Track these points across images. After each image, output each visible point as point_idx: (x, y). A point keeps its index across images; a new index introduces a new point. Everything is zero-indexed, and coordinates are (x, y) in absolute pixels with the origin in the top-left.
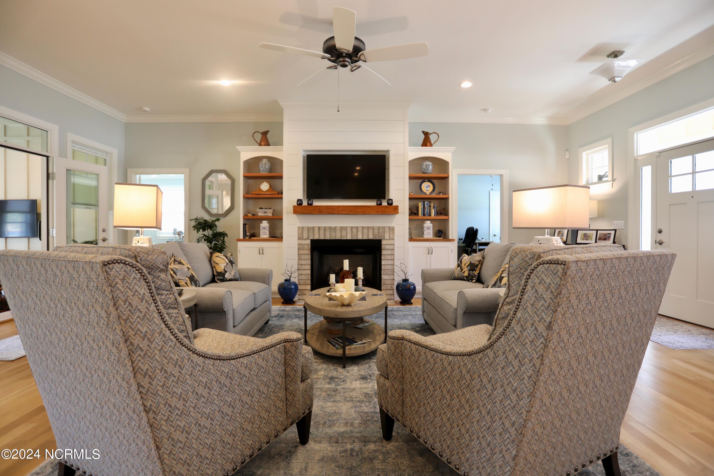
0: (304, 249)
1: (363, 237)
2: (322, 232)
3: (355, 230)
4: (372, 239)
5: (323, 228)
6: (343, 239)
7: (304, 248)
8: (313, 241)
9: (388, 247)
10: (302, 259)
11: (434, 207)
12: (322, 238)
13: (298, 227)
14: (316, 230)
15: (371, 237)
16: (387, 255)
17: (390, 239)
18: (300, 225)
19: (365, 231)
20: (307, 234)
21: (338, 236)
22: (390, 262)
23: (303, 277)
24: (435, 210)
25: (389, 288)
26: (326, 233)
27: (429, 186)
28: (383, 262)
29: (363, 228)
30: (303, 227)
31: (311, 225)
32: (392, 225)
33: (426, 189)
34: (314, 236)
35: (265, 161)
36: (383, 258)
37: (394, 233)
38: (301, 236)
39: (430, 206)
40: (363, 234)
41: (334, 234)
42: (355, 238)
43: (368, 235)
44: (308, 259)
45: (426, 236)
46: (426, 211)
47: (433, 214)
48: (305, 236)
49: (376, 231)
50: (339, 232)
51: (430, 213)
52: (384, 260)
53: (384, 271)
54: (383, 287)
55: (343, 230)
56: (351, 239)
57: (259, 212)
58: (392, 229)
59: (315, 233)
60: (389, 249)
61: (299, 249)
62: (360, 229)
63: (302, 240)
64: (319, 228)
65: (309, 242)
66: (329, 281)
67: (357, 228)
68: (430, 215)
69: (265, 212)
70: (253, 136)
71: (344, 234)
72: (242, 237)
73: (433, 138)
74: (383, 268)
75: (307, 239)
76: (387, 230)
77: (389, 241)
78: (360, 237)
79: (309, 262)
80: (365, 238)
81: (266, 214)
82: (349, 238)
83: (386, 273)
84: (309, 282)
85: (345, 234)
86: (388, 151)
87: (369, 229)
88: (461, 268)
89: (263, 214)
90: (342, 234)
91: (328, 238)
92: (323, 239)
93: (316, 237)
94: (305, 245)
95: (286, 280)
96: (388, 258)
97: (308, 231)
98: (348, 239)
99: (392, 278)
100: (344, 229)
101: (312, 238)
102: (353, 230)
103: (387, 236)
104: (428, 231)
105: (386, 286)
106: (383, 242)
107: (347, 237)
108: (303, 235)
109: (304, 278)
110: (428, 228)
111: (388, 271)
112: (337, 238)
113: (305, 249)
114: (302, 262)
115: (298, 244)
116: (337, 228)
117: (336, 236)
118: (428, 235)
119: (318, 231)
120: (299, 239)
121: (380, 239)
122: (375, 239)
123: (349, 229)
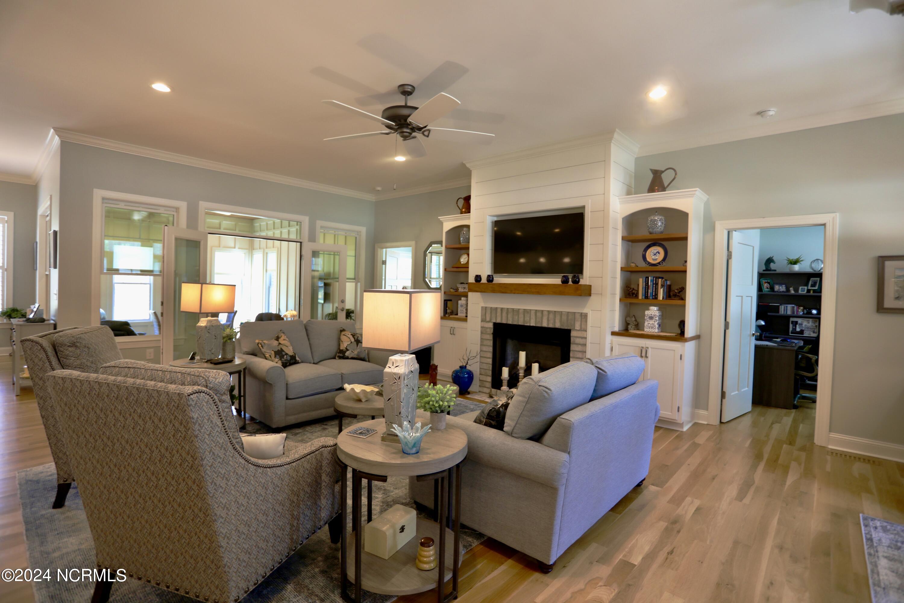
0: (486, 334)
1: (548, 324)
2: (504, 314)
3: (539, 315)
4: (559, 327)
5: (506, 309)
6: (526, 325)
7: (486, 332)
8: (495, 325)
9: (578, 341)
10: (484, 345)
11: (663, 286)
12: (504, 322)
13: (482, 307)
14: (499, 311)
15: (558, 325)
16: (576, 351)
17: (581, 330)
18: (484, 305)
19: (551, 316)
20: (490, 316)
21: (520, 321)
23: (485, 367)
24: (664, 290)
26: (509, 316)
27: (659, 253)
29: (549, 312)
30: (486, 307)
31: (494, 306)
32: (585, 311)
33: (654, 257)
34: (496, 319)
35: (465, 230)
36: (571, 354)
37: (586, 321)
38: (484, 318)
39: (657, 284)
40: (548, 320)
41: (517, 317)
42: (539, 325)
43: (555, 322)
44: (490, 346)
45: (647, 330)
46: (650, 291)
47: (661, 296)
48: (488, 319)
49: (564, 318)
50: (522, 316)
51: (656, 294)
52: (572, 357)
55: (526, 314)
56: (534, 325)
57: (460, 288)
58: (584, 317)
59: (498, 315)
60: (580, 344)
61: (482, 333)
62: (545, 313)
63: (485, 323)
64: (502, 309)
65: (491, 325)
66: (501, 375)
67: (542, 311)
68: (656, 298)
69: (465, 288)
70: (457, 204)
71: (527, 318)
72: (442, 314)
73: (666, 178)
75: (490, 321)
76: (578, 316)
77: (580, 332)
78: (545, 325)
79: (491, 349)
80: (551, 326)
81: (465, 290)
82: (533, 324)
84: (490, 373)
85: (529, 319)
86: (584, 207)
87: (557, 314)
89: (462, 290)
90: (526, 319)
91: (510, 322)
92: (505, 322)
93: (499, 321)
94: (487, 328)
95: (461, 367)
96: (578, 356)
97: (491, 313)
98: (532, 325)
100: (528, 312)
101: (494, 321)
102: (538, 314)
103: (577, 327)
104: (651, 322)
106: (573, 334)
107: (530, 323)
108: (486, 317)
109: (485, 368)
110: (651, 318)
112: (520, 324)
113: (488, 334)
114: (484, 348)
115: (481, 327)
116: (520, 311)
117: (518, 320)
118: (649, 327)
119: (500, 313)
120: (482, 321)
121: (569, 328)
122: (562, 328)
123: (533, 313)
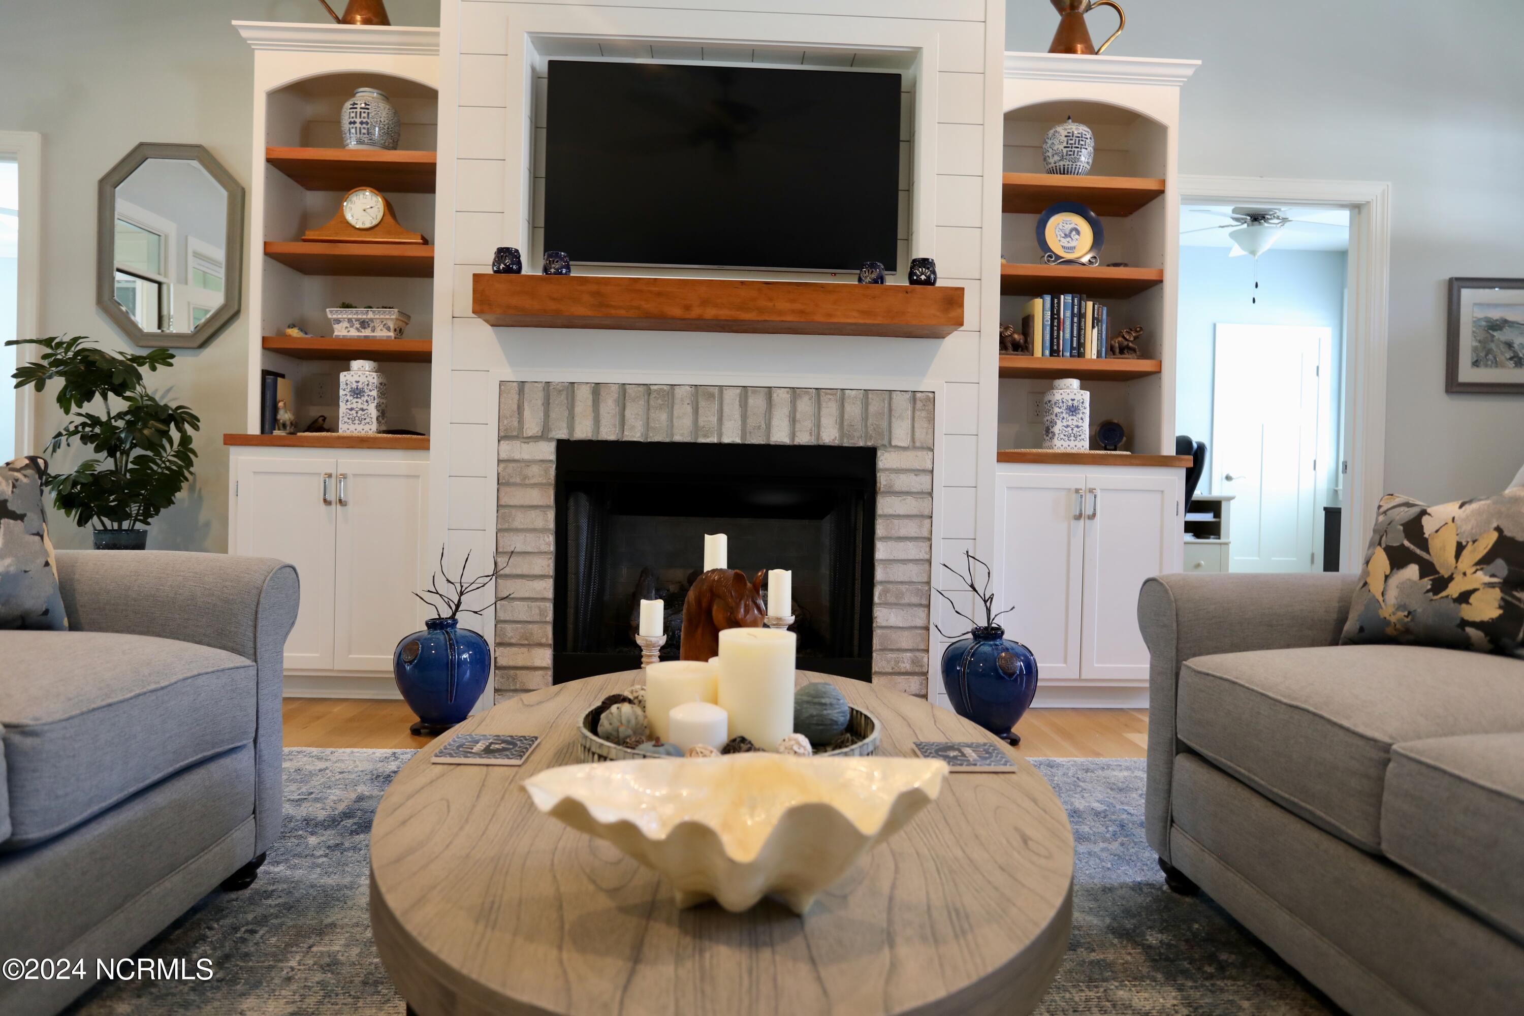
0: (524, 484)
1: (793, 435)
2: (608, 407)
3: (757, 403)
4: (837, 443)
5: (614, 388)
6: (702, 440)
7: (526, 477)
8: (564, 447)
9: (903, 482)
10: (517, 530)
11: (1096, 321)
12: (609, 433)
13: (502, 383)
14: (584, 396)
15: (830, 436)
16: (899, 516)
17: (913, 447)
18: (509, 374)
19: (805, 406)
20: (541, 414)
21: (680, 428)
22: (913, 551)
23: (520, 611)
24: (1100, 333)
25: (906, 666)
26: (630, 413)
27: (1078, 233)
28: (882, 551)
29: (795, 392)
30: (522, 384)
31: (559, 375)
32: (925, 385)
33: (1065, 242)
34: (571, 428)
35: (366, 95)
36: (880, 529)
37: (931, 419)
38: (515, 423)
39: (1081, 316)
40: (793, 420)
41: (664, 417)
42: (756, 439)
43: (818, 426)
44: (544, 530)
45: (1060, 445)
46: (1066, 334)
47: (1092, 349)
48: (532, 426)
49: (853, 410)
50: (689, 409)
51: (1081, 345)
52: (885, 539)
53: (885, 592)
54: (879, 662)
55: (702, 403)
56: (738, 440)
57: (338, 321)
58: (923, 403)
59: (578, 409)
60: (908, 493)
61: (501, 483)
62: (782, 397)
63: (516, 444)
64: (597, 389)
65: (548, 451)
66: (636, 629)
67: (770, 391)
68: (1081, 355)
69: (364, 324)
71: (708, 417)
72: (254, 427)
73: (1096, 24)
74: (880, 574)
75: (543, 437)
76: (901, 403)
77: (910, 454)
78: (780, 435)
79: (548, 542)
80: (804, 439)
81: (367, 332)
82: (731, 435)
83: (892, 599)
84: (547, 633)
85: (714, 419)
87: (824, 398)
88: (1427, 569)
89: (353, 333)
90: (701, 422)
91: (635, 434)
92: (612, 437)
93: (583, 431)
94: (528, 463)
95: (435, 625)
96: (903, 532)
97: (547, 404)
98: (726, 440)
99: (920, 622)
100: (712, 396)
101: (563, 435)
102: (751, 401)
103: (901, 435)
104: (1072, 421)
105: (890, 655)
106: (885, 460)
107: (720, 435)
108: (521, 421)
109: (523, 617)
110: (1073, 410)
111: (903, 588)
112: (678, 438)
113: (533, 485)
114: (517, 542)
115: (500, 461)
116: (679, 392)
117: (671, 425)
118: (1069, 437)
119: (590, 403)
120: (502, 438)
121: (869, 444)
122: (846, 443)
123: (731, 397)
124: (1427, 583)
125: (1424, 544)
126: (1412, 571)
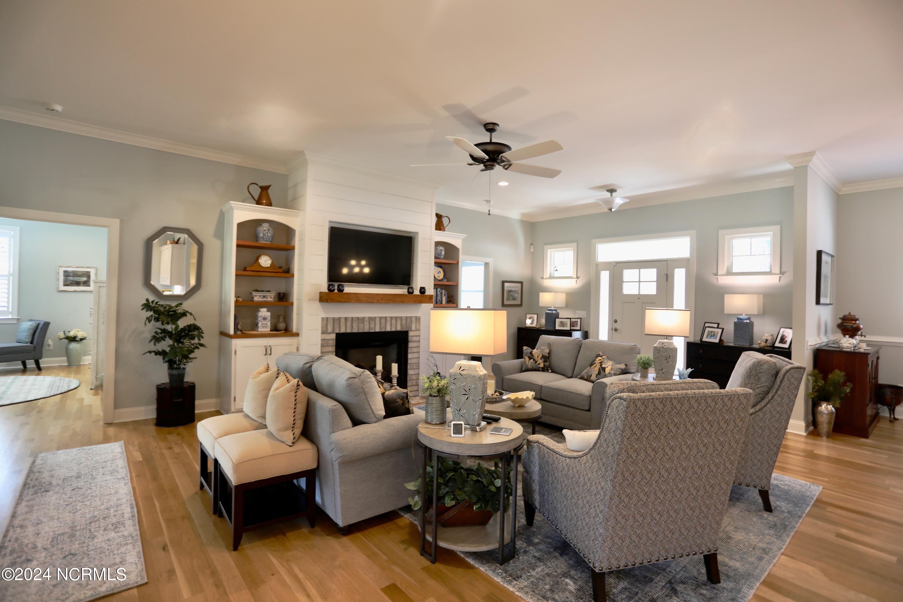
0: (328, 346)
1: (391, 329)
2: (349, 324)
3: (383, 321)
4: (400, 330)
5: (350, 319)
6: (371, 331)
7: (328, 344)
8: (337, 335)
9: (414, 339)
11: (445, 295)
12: (349, 331)
13: (322, 318)
14: (343, 321)
15: (399, 328)
16: (413, 347)
17: (416, 330)
18: (324, 316)
19: (394, 321)
20: (332, 326)
21: (366, 328)
22: (415, 355)
24: (446, 297)
25: (415, 384)
26: (354, 325)
27: (440, 272)
28: (410, 356)
29: (391, 318)
30: (327, 318)
31: (336, 316)
32: (418, 315)
33: (438, 275)
34: (340, 329)
35: (266, 226)
36: (409, 351)
37: (420, 323)
38: (325, 329)
39: (442, 293)
40: (391, 325)
41: (362, 325)
42: (383, 330)
43: (396, 326)
46: (439, 298)
47: (444, 302)
48: (330, 329)
49: (404, 322)
50: (368, 323)
51: (442, 301)
52: (410, 353)
53: (410, 366)
54: (409, 383)
55: (371, 322)
56: (379, 331)
57: (256, 296)
58: (418, 319)
59: (342, 324)
60: (415, 342)
61: (322, 346)
62: (389, 319)
63: (326, 335)
64: (346, 319)
65: (333, 336)
67: (386, 318)
68: (442, 303)
69: (264, 297)
70: (248, 188)
71: (372, 325)
72: (232, 332)
73: (445, 221)
74: (409, 362)
75: (332, 333)
76: (414, 319)
77: (415, 332)
78: (388, 329)
80: (393, 329)
81: (265, 299)
82: (377, 330)
83: (411, 368)
85: (373, 325)
86: (417, 233)
87: (398, 319)
88: (534, 360)
89: (260, 299)
90: (371, 326)
91: (355, 330)
92: (350, 332)
93: (343, 330)
94: (329, 340)
96: (413, 351)
97: (334, 323)
99: (417, 373)
100: (373, 320)
101: (337, 331)
103: (413, 327)
105: (412, 381)
106: (411, 334)
107: (375, 329)
108: (327, 328)
111: (414, 365)
112: (365, 331)
113: (330, 346)
115: (322, 340)
116: (366, 319)
117: (364, 328)
119: (344, 322)
120: (323, 333)
121: (407, 330)
122: (402, 330)
123: (377, 320)
124: (534, 362)
125: (533, 356)
126: (532, 360)
